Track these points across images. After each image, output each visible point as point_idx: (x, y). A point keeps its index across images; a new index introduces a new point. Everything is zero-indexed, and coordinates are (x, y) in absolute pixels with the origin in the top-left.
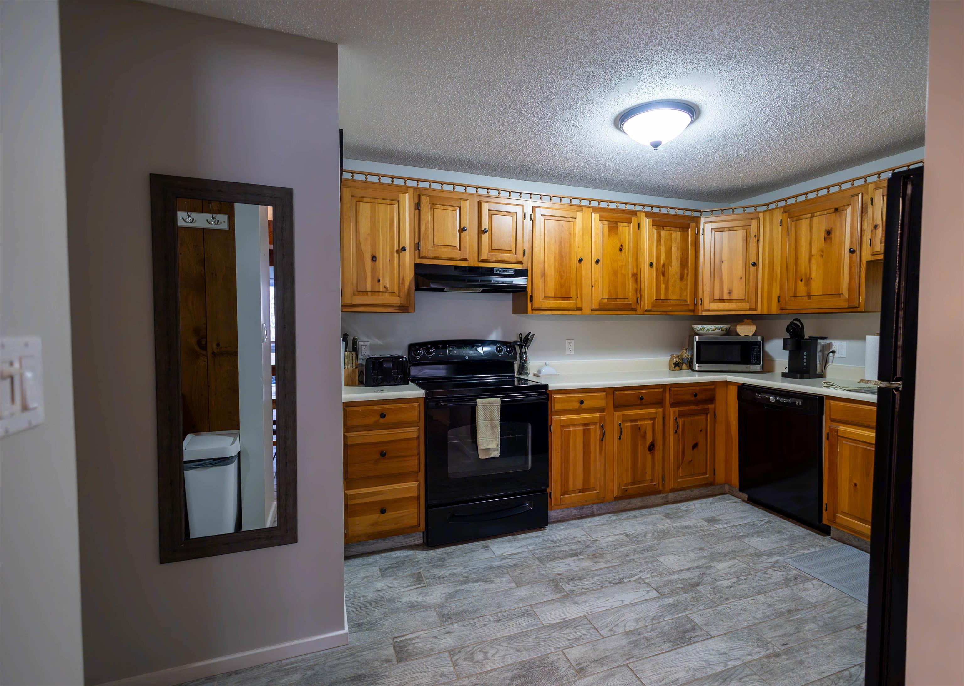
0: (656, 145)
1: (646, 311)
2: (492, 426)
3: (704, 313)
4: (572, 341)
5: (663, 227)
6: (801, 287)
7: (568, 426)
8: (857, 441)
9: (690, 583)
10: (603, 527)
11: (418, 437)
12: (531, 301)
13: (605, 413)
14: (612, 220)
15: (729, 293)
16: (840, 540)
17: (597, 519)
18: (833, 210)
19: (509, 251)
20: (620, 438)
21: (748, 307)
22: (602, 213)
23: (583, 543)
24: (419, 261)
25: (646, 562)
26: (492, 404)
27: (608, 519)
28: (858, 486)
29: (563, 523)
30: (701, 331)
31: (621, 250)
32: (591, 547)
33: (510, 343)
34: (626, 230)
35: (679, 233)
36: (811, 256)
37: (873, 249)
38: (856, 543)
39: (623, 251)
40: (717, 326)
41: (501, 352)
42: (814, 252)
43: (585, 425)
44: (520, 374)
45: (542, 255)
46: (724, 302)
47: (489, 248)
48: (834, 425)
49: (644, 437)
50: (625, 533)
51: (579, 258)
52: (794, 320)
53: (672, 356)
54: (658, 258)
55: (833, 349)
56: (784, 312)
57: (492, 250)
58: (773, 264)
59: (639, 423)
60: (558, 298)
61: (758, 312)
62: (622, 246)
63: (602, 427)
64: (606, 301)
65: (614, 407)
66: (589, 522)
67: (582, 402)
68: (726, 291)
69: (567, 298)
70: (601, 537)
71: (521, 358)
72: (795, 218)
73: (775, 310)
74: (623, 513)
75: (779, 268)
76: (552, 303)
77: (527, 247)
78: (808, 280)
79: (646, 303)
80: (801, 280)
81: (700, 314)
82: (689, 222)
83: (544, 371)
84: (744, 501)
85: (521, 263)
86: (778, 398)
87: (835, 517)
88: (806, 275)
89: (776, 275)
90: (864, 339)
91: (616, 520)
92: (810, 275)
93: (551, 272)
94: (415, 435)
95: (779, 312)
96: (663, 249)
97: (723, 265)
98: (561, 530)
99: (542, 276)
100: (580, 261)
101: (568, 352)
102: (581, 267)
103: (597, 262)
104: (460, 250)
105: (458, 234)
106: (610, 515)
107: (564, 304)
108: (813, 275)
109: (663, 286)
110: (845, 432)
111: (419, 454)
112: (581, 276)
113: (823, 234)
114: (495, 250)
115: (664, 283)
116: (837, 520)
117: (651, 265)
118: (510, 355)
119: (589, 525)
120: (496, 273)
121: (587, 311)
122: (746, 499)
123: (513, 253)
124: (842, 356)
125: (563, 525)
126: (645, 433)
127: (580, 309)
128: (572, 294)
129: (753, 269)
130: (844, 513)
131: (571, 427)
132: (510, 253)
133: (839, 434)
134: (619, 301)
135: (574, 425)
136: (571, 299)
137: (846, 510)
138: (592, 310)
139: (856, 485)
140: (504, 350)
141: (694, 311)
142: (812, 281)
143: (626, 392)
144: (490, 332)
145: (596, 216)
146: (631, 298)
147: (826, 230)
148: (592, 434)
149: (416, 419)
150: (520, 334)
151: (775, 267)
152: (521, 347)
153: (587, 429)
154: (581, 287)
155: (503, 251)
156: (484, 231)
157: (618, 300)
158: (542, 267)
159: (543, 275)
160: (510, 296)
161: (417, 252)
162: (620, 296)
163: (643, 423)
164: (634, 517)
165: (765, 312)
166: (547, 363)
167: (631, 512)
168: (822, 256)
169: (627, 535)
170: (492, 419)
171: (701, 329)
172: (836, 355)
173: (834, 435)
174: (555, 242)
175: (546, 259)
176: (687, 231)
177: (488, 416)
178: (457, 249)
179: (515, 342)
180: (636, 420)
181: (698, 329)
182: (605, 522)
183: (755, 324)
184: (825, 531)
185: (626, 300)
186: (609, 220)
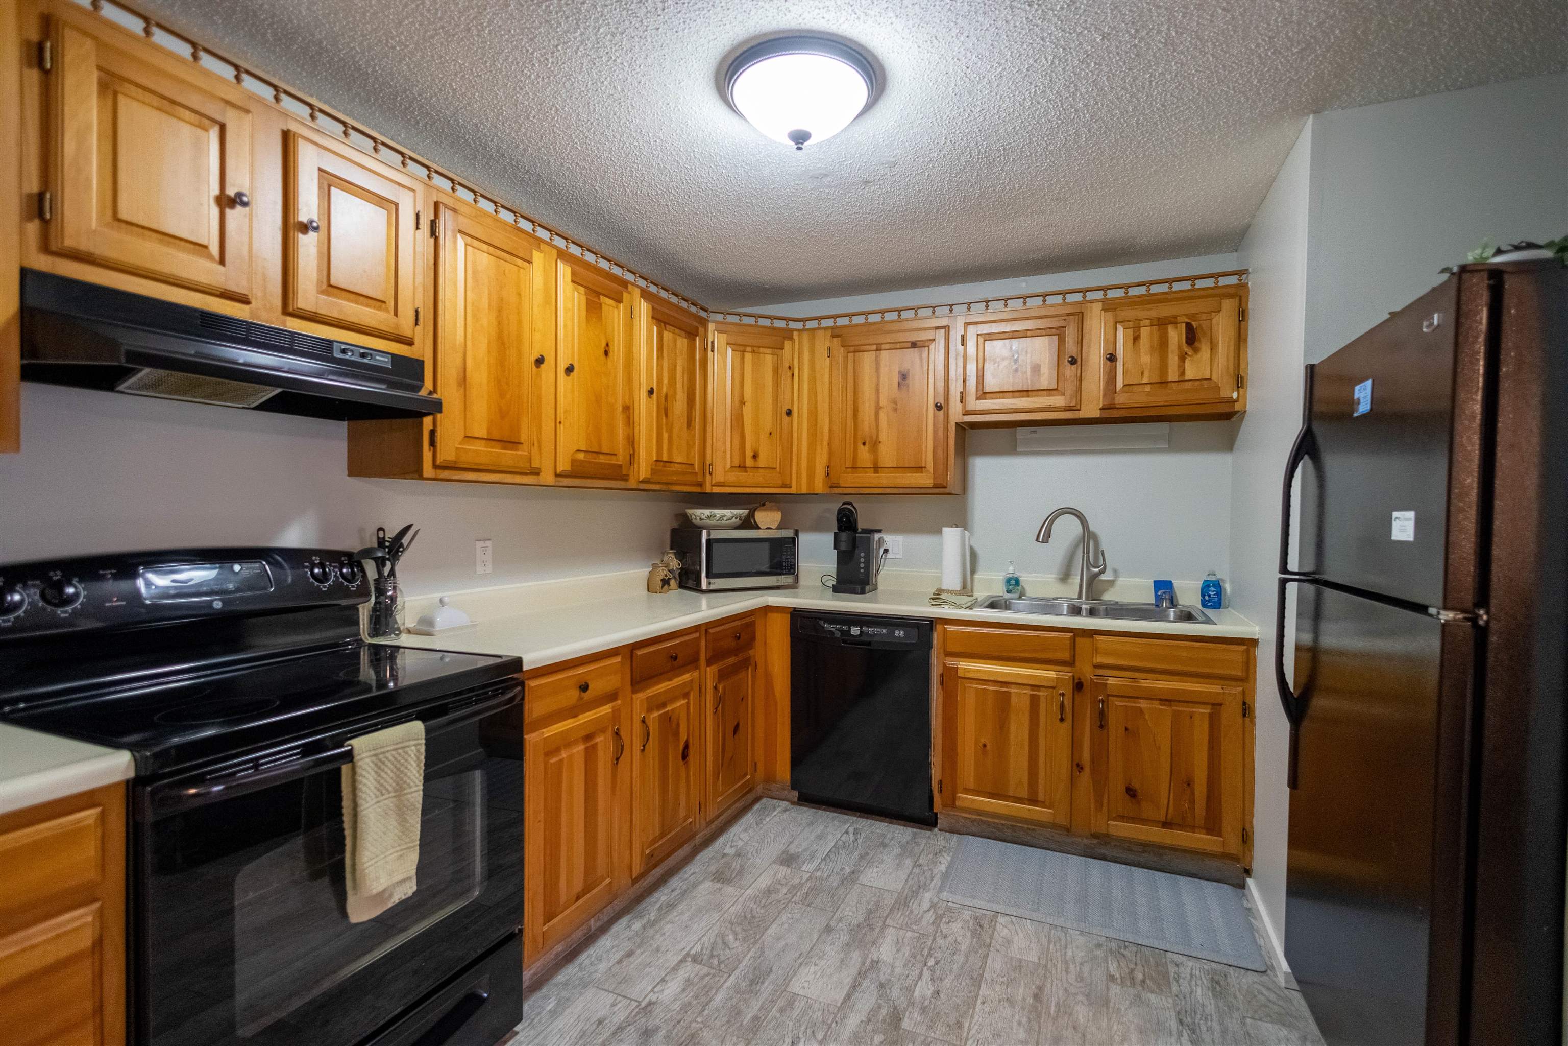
0: (800, 138)
1: (642, 482)
2: (401, 811)
3: (716, 490)
4: (489, 543)
5: (665, 323)
6: (864, 454)
7: (557, 750)
8: (985, 682)
9: (884, 1021)
10: (637, 960)
11: (98, 944)
12: (432, 443)
13: (619, 702)
14: (594, 288)
15: (755, 457)
16: (952, 831)
17: (605, 942)
18: (909, 345)
19: (379, 304)
20: (643, 750)
21: (780, 482)
22: (577, 268)
23: (632, 1028)
24: (42, 263)
25: (782, 1011)
26: (400, 746)
27: (628, 933)
28: (988, 747)
29: (544, 990)
30: (708, 521)
31: (606, 353)
32: (657, 1029)
33: (349, 555)
34: (614, 314)
35: (685, 340)
36: (878, 408)
37: (964, 407)
38: (974, 829)
39: (610, 354)
40: (735, 512)
41: (327, 580)
42: (883, 402)
43: (588, 737)
44: (375, 632)
45: (460, 331)
46: (747, 472)
47: (319, 282)
48: (950, 662)
49: (676, 734)
50: (688, 954)
51: (536, 355)
52: (844, 504)
53: (654, 566)
54: (660, 381)
55: (885, 547)
56: (836, 491)
57: (330, 288)
58: (816, 415)
59: (669, 708)
60: (493, 443)
61: (793, 490)
62: (607, 345)
63: (617, 734)
64: (581, 456)
65: (632, 685)
66: (600, 959)
67: (584, 688)
68: (749, 453)
69: (512, 443)
70: (652, 990)
71: (380, 592)
72: (852, 349)
73: (819, 486)
74: (644, 904)
75: (827, 421)
76: (482, 452)
77: (423, 301)
78: (875, 445)
79: (643, 469)
80: (864, 444)
81: (708, 490)
82: (696, 324)
83: (442, 620)
84: (793, 803)
85: (410, 342)
86: (865, 629)
87: (954, 799)
88: (871, 437)
89: (822, 433)
90: (939, 532)
91: (644, 927)
92: (877, 436)
93: (480, 377)
94: (85, 941)
95: (828, 491)
96: (665, 365)
97: (745, 409)
98: (554, 1014)
99: (459, 385)
100: (540, 361)
101: (480, 570)
102: (539, 375)
103: (570, 370)
104: (222, 262)
105: (215, 211)
106: (624, 921)
107: (508, 457)
108: (883, 437)
109: (666, 435)
110: (968, 671)
111: (99, 1009)
112: (539, 398)
113: (896, 379)
114: (335, 291)
115: (667, 431)
116: (958, 803)
117: (651, 392)
118: (353, 587)
119: (603, 967)
120: (341, 356)
121: (547, 477)
122: (796, 799)
123: (387, 311)
124: (898, 556)
125: (547, 997)
126: (678, 725)
127: (536, 472)
128: (523, 437)
129: (786, 419)
130: (967, 791)
131: (563, 752)
132: (379, 309)
133: (960, 674)
134: (603, 459)
135: (568, 745)
136: (520, 446)
137: (971, 786)
138: (557, 475)
139: (985, 746)
140: (334, 573)
141: (700, 485)
142: (881, 445)
143: (652, 649)
144: (282, 523)
145: (564, 271)
146: (621, 458)
147: (900, 372)
148: (601, 753)
149: (92, 874)
150: (381, 529)
151: (819, 421)
152: (380, 563)
153: (592, 745)
154: (537, 418)
155: (362, 299)
156: (305, 228)
157: (601, 456)
158: (459, 361)
159: (463, 381)
160: (341, 428)
161: (33, 227)
162: (605, 450)
163: (674, 706)
164: (671, 906)
165: (804, 490)
166: (446, 599)
167: (656, 895)
168: (896, 410)
169: (696, 959)
170: (400, 789)
171: (709, 517)
172: (888, 556)
173: (950, 677)
174: (489, 306)
175: (469, 343)
176: (694, 340)
177: (390, 784)
178: (210, 257)
179: (367, 553)
180: (664, 705)
181: (703, 517)
182: (628, 946)
183: (779, 509)
184: (927, 821)
185: (614, 457)
186: (590, 286)
